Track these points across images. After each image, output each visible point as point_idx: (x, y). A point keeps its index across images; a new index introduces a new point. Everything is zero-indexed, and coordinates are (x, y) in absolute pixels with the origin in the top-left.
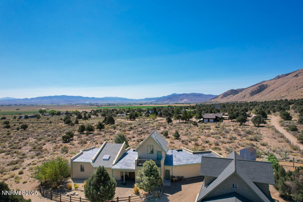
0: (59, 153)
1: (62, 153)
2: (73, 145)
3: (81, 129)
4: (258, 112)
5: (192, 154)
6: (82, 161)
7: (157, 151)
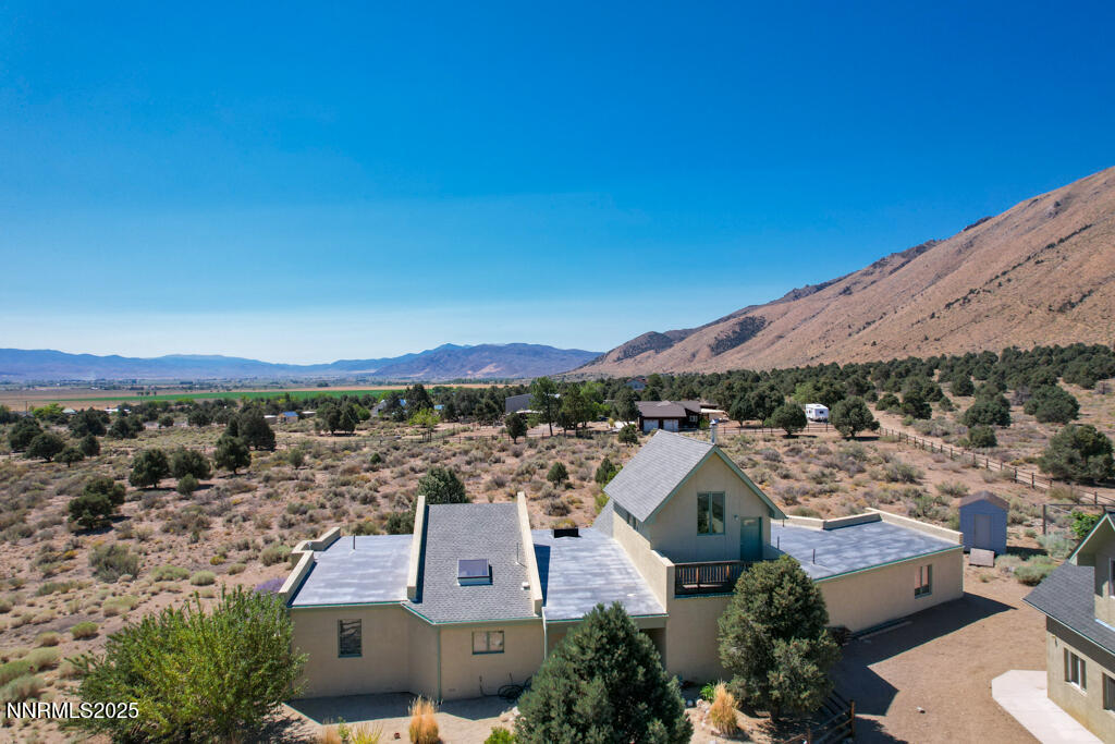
0: (87, 578)
1: (113, 580)
2: (143, 538)
3: (149, 469)
4: (823, 393)
5: (819, 529)
6: (348, 599)
7: (743, 519)
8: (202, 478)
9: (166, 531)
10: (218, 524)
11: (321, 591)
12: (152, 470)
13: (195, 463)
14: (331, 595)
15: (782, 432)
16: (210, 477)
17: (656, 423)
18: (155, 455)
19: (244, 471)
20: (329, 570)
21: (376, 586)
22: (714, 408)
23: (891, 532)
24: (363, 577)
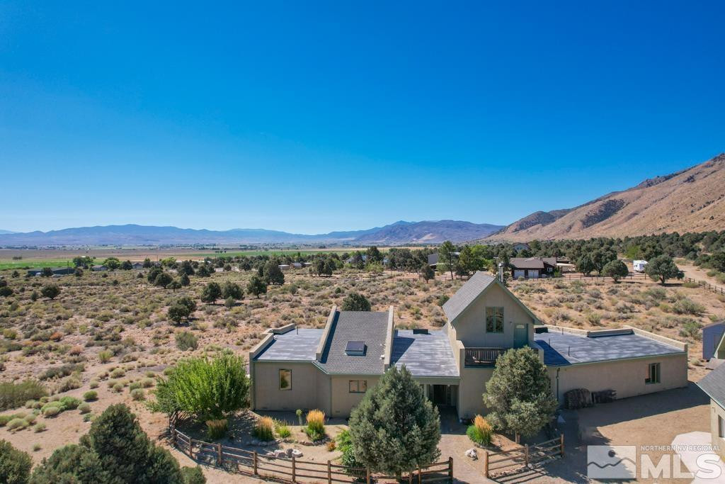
0: (173, 348)
1: (184, 349)
2: (203, 330)
3: (211, 293)
4: (647, 252)
5: (585, 336)
6: (285, 358)
7: (516, 325)
8: (239, 299)
9: (215, 326)
10: (243, 324)
11: (273, 353)
12: (213, 293)
13: (235, 289)
14: (277, 356)
15: (610, 279)
16: (243, 299)
17: (523, 272)
18: (214, 285)
19: (264, 296)
20: (280, 344)
21: (301, 353)
22: (567, 263)
23: (637, 341)
24: (297, 348)
